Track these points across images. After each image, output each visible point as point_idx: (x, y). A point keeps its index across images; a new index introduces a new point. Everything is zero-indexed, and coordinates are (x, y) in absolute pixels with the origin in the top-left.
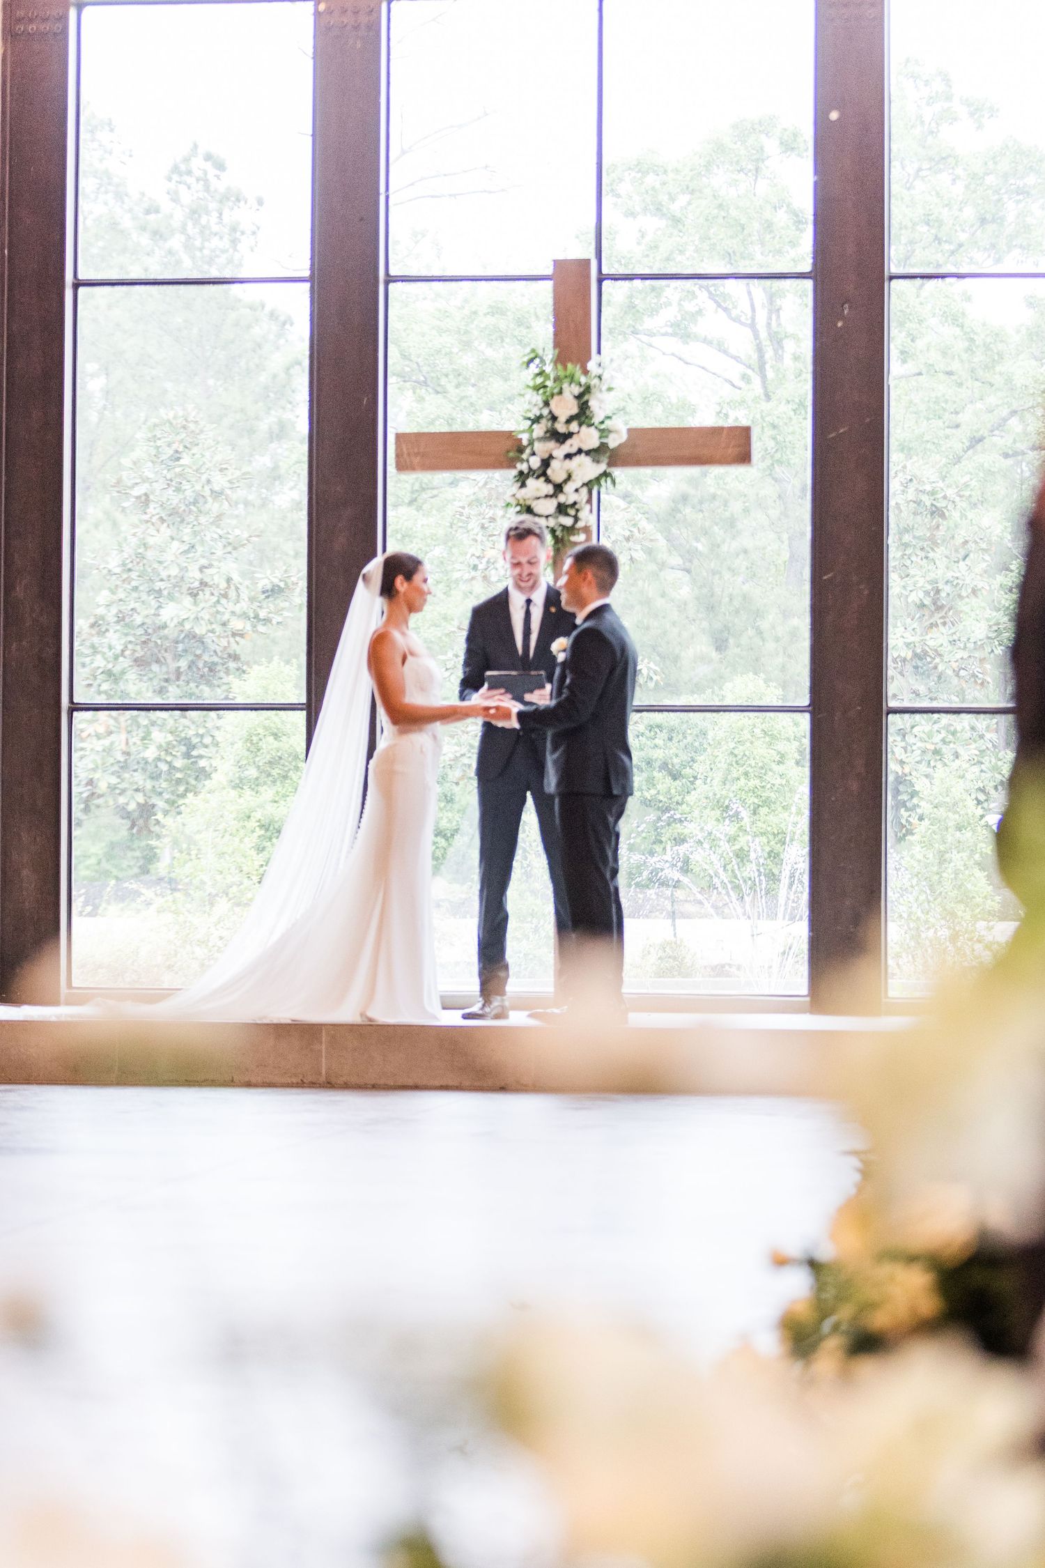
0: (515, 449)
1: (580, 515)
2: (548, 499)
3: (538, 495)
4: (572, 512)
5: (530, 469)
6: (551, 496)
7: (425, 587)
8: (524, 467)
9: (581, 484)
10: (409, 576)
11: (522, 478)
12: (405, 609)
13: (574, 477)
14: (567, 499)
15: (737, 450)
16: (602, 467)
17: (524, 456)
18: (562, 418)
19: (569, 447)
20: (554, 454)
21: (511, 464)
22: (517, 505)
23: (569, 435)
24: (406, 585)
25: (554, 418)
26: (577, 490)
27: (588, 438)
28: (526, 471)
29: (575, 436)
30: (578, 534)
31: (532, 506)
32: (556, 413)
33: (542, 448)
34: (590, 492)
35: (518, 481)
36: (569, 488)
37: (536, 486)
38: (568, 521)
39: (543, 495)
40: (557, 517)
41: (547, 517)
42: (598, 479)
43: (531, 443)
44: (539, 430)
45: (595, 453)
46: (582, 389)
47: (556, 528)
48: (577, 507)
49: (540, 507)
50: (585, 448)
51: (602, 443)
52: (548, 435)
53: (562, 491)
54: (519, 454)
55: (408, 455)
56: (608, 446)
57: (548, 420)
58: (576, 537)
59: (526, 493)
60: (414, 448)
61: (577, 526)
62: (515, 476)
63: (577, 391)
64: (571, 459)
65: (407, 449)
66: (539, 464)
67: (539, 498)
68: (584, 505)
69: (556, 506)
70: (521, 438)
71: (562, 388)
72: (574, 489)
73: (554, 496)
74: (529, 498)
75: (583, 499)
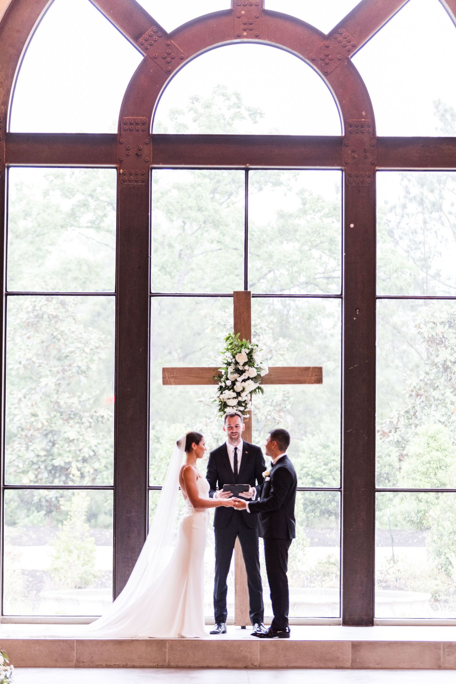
0: (218, 376)
1: (247, 406)
3: (229, 397)
4: (244, 405)
5: (226, 386)
6: (235, 398)
7: (204, 447)
8: (222, 385)
9: (248, 392)
10: (197, 443)
11: (221, 389)
12: (195, 456)
13: (246, 389)
14: (242, 399)
15: (316, 377)
16: (257, 385)
17: (222, 379)
18: (241, 364)
19: (244, 376)
20: (238, 379)
21: (215, 383)
22: (220, 402)
23: (244, 371)
24: (196, 446)
25: (237, 363)
26: (246, 396)
27: (252, 372)
28: (223, 387)
29: (247, 372)
30: (247, 414)
31: (227, 402)
32: (238, 361)
33: (232, 377)
34: (252, 396)
35: (219, 391)
36: (243, 394)
37: (229, 394)
38: (242, 409)
39: (232, 397)
40: (238, 407)
41: (233, 407)
42: (255, 390)
43: (226, 374)
44: (231, 369)
45: (255, 379)
46: (249, 350)
48: (246, 402)
49: (230, 403)
50: (251, 377)
51: (258, 374)
52: (234, 371)
53: (240, 396)
54: (220, 379)
55: (169, 377)
56: (260, 376)
57: (234, 364)
58: (245, 415)
59: (224, 397)
60: (171, 375)
61: (246, 410)
62: (218, 388)
63: (248, 351)
64: (245, 382)
65: (168, 375)
66: (231, 384)
67: (229, 399)
68: (249, 401)
69: (237, 402)
70: (221, 372)
71: (241, 350)
72: (245, 394)
73: (237, 398)
74: (225, 399)
75: (248, 399)
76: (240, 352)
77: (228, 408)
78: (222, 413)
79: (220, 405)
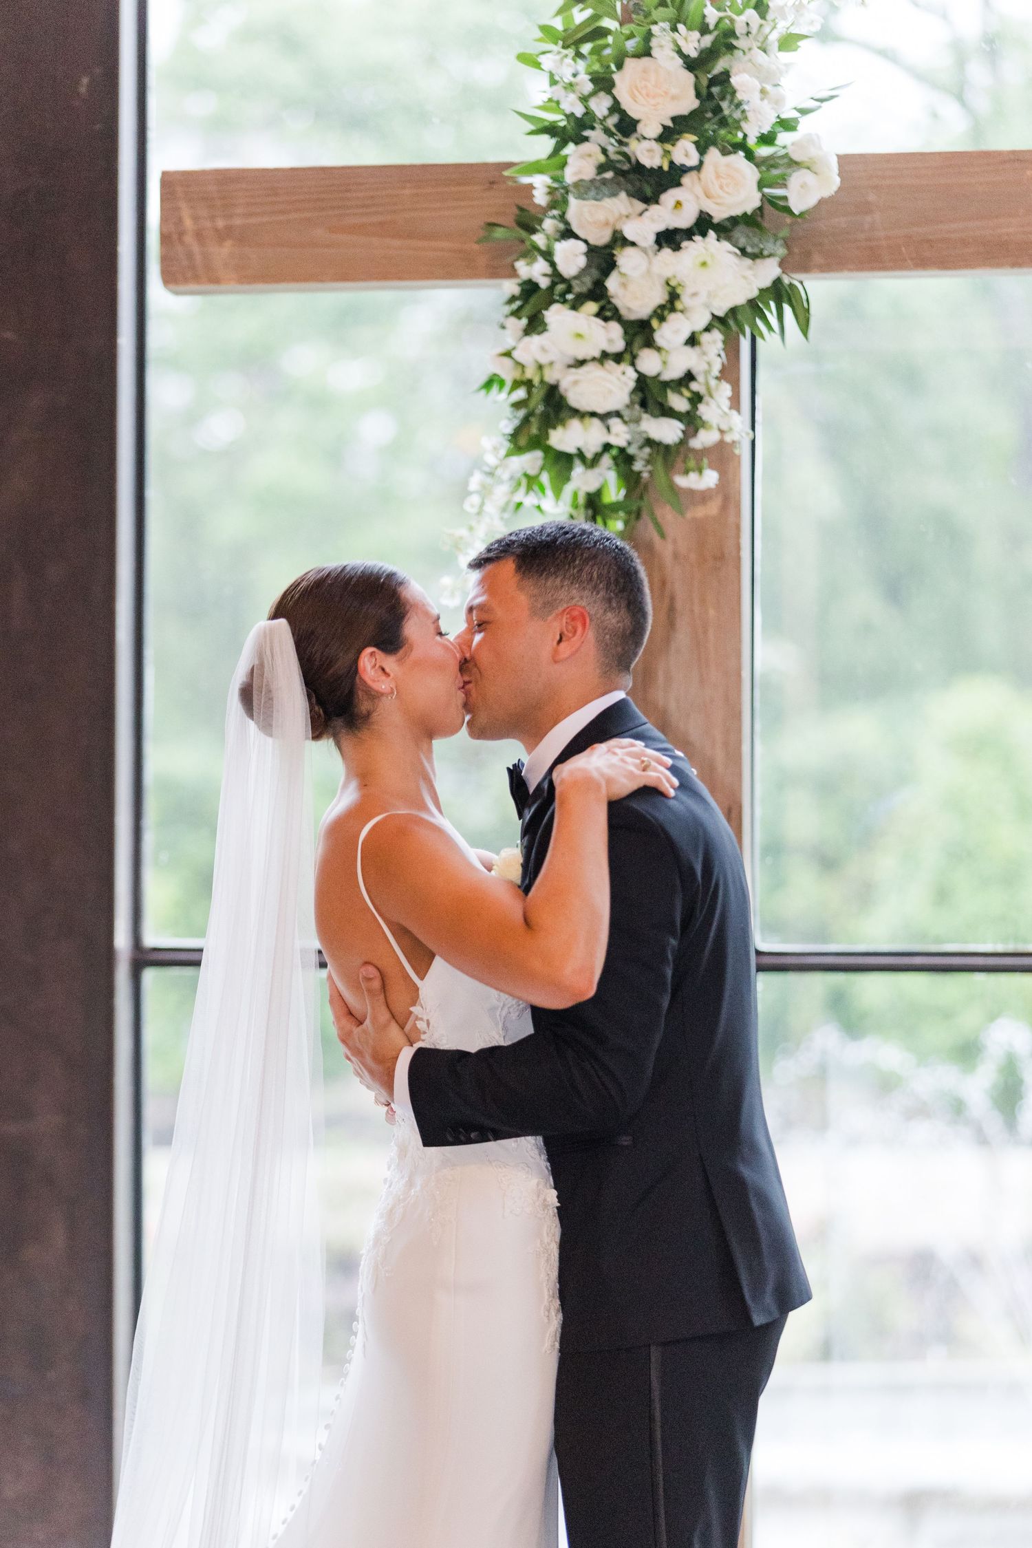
0: (509, 220)
1: (704, 410)
2: (610, 364)
3: (579, 356)
4: (680, 403)
5: (556, 277)
6: (618, 358)
8: (537, 271)
9: (705, 320)
11: (532, 303)
13: (685, 301)
14: (665, 364)
16: (768, 271)
17: (539, 239)
18: (651, 127)
19: (671, 210)
20: (629, 232)
21: (497, 262)
22: (517, 384)
23: (672, 176)
25: (627, 126)
26: (692, 341)
27: (725, 184)
28: (544, 283)
29: (686, 180)
30: (700, 471)
31: (563, 386)
32: (633, 111)
33: (592, 216)
34: (731, 348)
35: (516, 314)
36: (671, 333)
37: (573, 329)
38: (667, 431)
39: (597, 354)
40: (637, 421)
41: (604, 417)
42: (754, 306)
43: (558, 200)
45: (746, 230)
46: (708, 40)
47: (632, 450)
48: (694, 386)
49: (582, 390)
50: (719, 215)
51: (767, 200)
52: (609, 175)
53: (650, 343)
54: (523, 234)
55: (199, 235)
56: (787, 210)
57: (607, 132)
58: (693, 476)
59: (543, 350)
60: (212, 218)
61: (696, 443)
62: (512, 299)
63: (693, 43)
64: (677, 248)
65: (196, 219)
66: (582, 261)
67: (581, 363)
68: (713, 383)
69: (632, 385)
70: (531, 187)
71: (649, 36)
72: (686, 335)
73: (627, 357)
74: (551, 364)
75: (709, 364)
76: (646, 52)
77: (575, 423)
78: (531, 460)
79: (517, 405)
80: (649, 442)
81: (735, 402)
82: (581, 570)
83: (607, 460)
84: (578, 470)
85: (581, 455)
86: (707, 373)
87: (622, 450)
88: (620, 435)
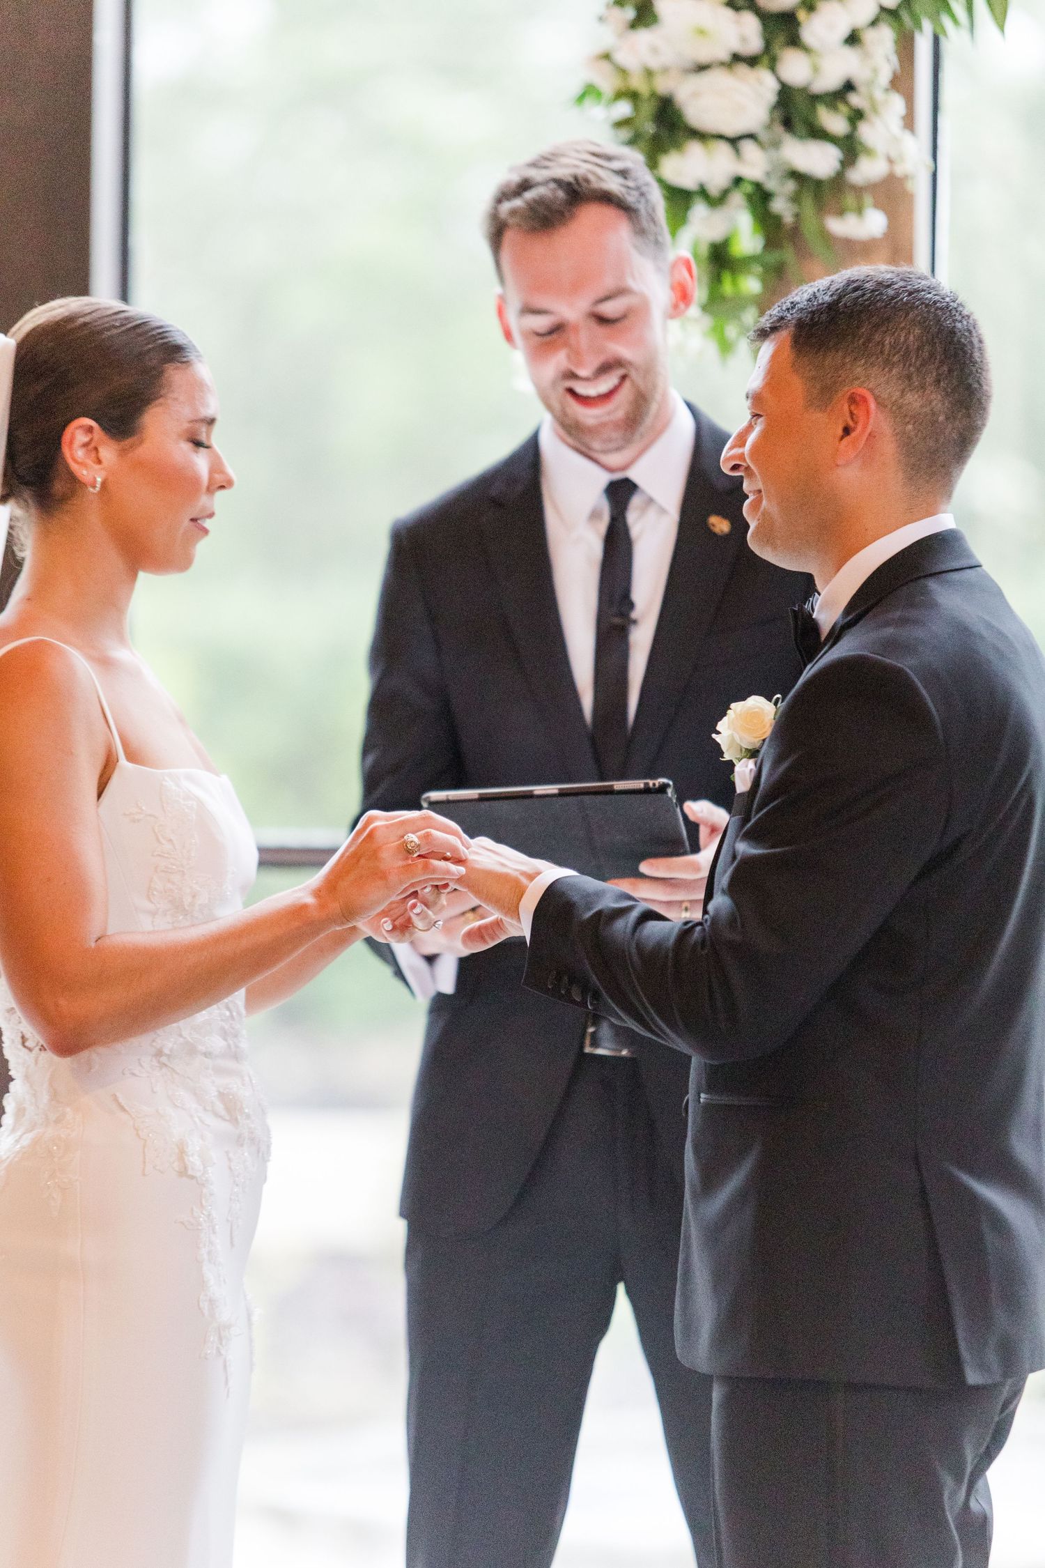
1: (868, 133)
2: (742, 69)
3: (704, 56)
4: (835, 123)
6: (752, 61)
9: (870, 11)
10: (124, 422)
12: (112, 559)
14: (816, 69)
22: (620, 95)
24: (108, 452)
26: (853, 39)
30: (859, 211)
31: (680, 98)
34: (904, 50)
36: (823, 28)
38: (818, 159)
39: (724, 56)
40: (776, 144)
41: (734, 141)
47: (771, 185)
48: (855, 100)
49: (708, 103)
53: (794, 41)
58: (850, 219)
59: (655, 50)
61: (856, 176)
67: (702, 68)
68: (879, 95)
69: (772, 98)
72: (844, 31)
73: (765, 60)
74: (665, 70)
75: (875, 71)
77: (694, 149)
79: (620, 123)
80: (796, 176)
81: (909, 122)
82: (869, 340)
83: (737, 199)
84: (699, 210)
85: (703, 192)
86: (871, 83)
87: (758, 186)
88: (755, 164)
